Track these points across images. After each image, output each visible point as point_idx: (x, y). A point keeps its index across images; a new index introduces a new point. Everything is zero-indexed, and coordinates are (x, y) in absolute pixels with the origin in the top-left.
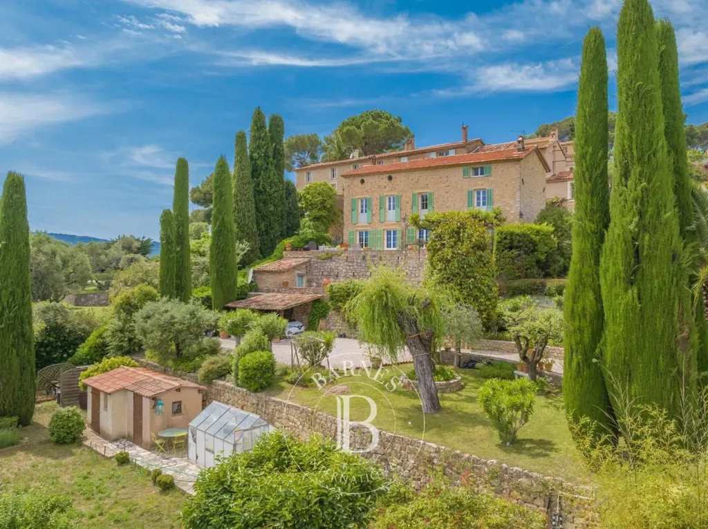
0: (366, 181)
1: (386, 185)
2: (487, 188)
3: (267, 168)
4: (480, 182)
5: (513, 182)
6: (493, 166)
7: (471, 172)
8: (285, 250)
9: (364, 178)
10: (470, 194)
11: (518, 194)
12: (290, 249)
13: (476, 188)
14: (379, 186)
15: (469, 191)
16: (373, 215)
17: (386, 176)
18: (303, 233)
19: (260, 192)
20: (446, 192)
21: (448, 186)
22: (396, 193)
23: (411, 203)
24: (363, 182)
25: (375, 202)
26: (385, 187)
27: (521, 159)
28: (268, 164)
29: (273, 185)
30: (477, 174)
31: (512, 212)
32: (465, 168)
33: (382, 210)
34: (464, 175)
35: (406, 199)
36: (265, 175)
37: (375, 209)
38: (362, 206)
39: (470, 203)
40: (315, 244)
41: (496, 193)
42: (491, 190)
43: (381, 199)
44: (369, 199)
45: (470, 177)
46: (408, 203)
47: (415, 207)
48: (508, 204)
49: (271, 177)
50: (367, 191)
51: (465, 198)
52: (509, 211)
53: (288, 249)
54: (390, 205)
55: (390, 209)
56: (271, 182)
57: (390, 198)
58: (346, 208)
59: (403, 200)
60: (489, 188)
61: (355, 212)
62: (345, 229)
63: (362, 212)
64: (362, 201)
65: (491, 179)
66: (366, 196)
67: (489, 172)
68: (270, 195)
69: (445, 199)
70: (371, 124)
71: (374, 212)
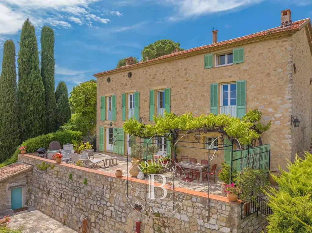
0: (111, 79)
1: (127, 82)
2: (237, 79)
3: (30, 72)
4: (227, 73)
5: (280, 70)
6: (247, 48)
7: (215, 60)
8: (20, 153)
9: (111, 77)
10: (213, 89)
12: (25, 151)
13: (221, 81)
14: (122, 84)
15: (212, 86)
16: (117, 113)
17: (126, 73)
20: (184, 88)
21: (187, 80)
22: (135, 91)
23: (148, 101)
24: (109, 80)
25: (119, 100)
26: (126, 85)
27: (294, 32)
28: (31, 68)
29: (34, 87)
30: (222, 62)
31: (278, 115)
32: (208, 55)
33: (124, 109)
34: (206, 65)
35: (145, 96)
36: (27, 78)
37: (119, 107)
38: (110, 103)
39: (214, 101)
40: (58, 143)
41: (252, 87)
42: (243, 83)
43: (124, 96)
44: (114, 97)
45: (213, 67)
46: (145, 101)
47: (152, 106)
48: (271, 103)
49: (32, 80)
50: (112, 89)
51: (207, 95)
52: (273, 114)
53: (21, 152)
54: (131, 103)
55: (131, 107)
56: (32, 85)
57: (131, 96)
58: (98, 106)
59: (141, 98)
60: (241, 81)
61: (103, 110)
62: (97, 126)
63: (110, 109)
64: (110, 98)
65: (244, 67)
66: (113, 94)
67: (241, 58)
68: (30, 96)
69: (183, 97)
70: (160, 46)
71: (117, 110)
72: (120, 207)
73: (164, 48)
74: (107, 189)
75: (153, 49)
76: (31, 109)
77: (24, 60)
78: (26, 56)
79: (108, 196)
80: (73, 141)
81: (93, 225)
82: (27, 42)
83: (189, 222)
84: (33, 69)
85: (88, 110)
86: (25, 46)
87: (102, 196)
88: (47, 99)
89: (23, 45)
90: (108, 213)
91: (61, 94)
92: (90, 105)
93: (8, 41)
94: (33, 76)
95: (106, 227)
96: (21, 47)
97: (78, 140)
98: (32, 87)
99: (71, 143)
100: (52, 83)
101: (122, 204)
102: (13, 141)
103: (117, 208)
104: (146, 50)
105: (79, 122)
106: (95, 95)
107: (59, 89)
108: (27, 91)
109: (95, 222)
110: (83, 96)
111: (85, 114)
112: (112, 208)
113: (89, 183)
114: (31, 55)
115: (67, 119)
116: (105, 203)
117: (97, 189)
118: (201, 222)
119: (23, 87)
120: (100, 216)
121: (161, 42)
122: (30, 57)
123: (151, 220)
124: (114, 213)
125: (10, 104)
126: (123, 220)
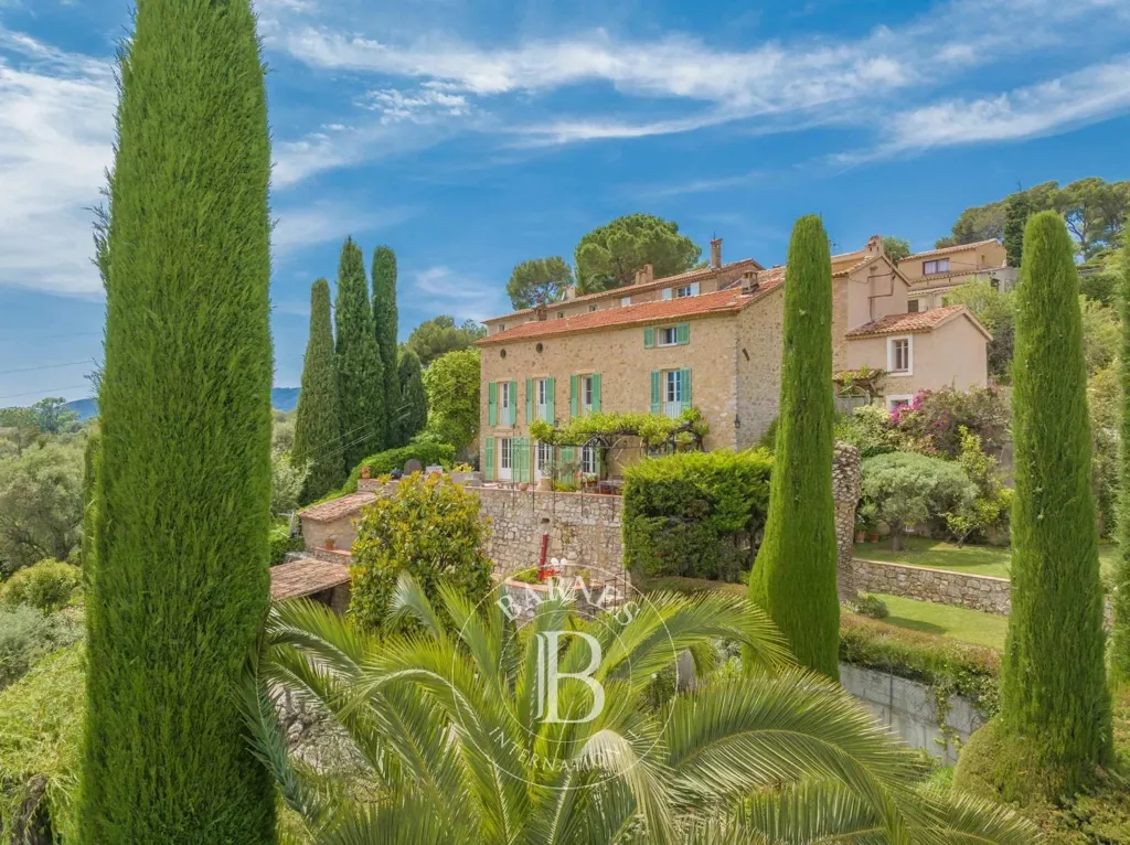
0: (508, 353)
1: (534, 360)
2: (683, 368)
3: (359, 337)
4: (670, 357)
5: (725, 357)
6: (693, 325)
7: (660, 337)
8: (361, 477)
9: (508, 349)
10: (655, 377)
11: (733, 379)
12: (368, 475)
13: (664, 367)
14: (526, 361)
15: (653, 374)
16: (517, 412)
17: (534, 345)
18: (421, 441)
19: (346, 378)
20: (620, 374)
21: (623, 363)
22: (547, 375)
23: (568, 391)
24: (503, 354)
25: (521, 390)
26: (534, 363)
27: (738, 311)
28: (361, 330)
29: (367, 364)
30: (669, 341)
31: (724, 415)
32: (649, 328)
33: (530, 405)
34: (646, 342)
35: (563, 385)
36: (355, 349)
37: (520, 401)
38: (505, 395)
39: (655, 396)
40: (418, 463)
41: (698, 376)
42: (687, 371)
43: (529, 384)
44: (512, 383)
45: (654, 347)
46: (565, 392)
47: (574, 400)
48: (717, 399)
49: (364, 352)
50: (510, 371)
51: (648, 385)
52: (720, 413)
53: (364, 476)
54: (542, 395)
55: (542, 402)
56: (364, 360)
57: (542, 382)
58: (484, 400)
59: (557, 388)
60: (685, 369)
61: (493, 406)
62: (482, 435)
63: (506, 406)
64: (506, 386)
65: (689, 349)
66: (510, 379)
67: (686, 337)
68: (361, 382)
69: (617, 386)
70: (623, 238)
71: (518, 407)
72: (524, 525)
73: (632, 242)
74: (509, 507)
75: (604, 245)
76: (362, 404)
77: (348, 316)
78: (351, 309)
79: (510, 515)
80: (441, 460)
81: (491, 554)
82: (351, 283)
83: (596, 525)
84: (364, 332)
85: (461, 406)
86: (348, 289)
87: (502, 518)
88: (386, 384)
89: (345, 289)
90: (510, 536)
91: (410, 375)
92: (465, 396)
93: (318, 282)
94: (366, 344)
95: (507, 553)
96: (341, 292)
97: (449, 459)
98: (363, 366)
99: (439, 464)
100: (393, 357)
101: (528, 521)
102: (335, 462)
103: (521, 527)
104: (585, 247)
105: (444, 429)
106: (476, 378)
107: (406, 366)
108: (357, 373)
109: (493, 551)
110: (453, 380)
111: (453, 414)
112: (515, 529)
113: (484, 504)
114: (360, 305)
115: (420, 424)
116: (505, 525)
117: (495, 509)
118: (606, 523)
119: (349, 365)
120: (500, 541)
121: (627, 224)
122: (358, 310)
123: (559, 531)
124: (518, 534)
125: (327, 395)
126: (529, 539)
